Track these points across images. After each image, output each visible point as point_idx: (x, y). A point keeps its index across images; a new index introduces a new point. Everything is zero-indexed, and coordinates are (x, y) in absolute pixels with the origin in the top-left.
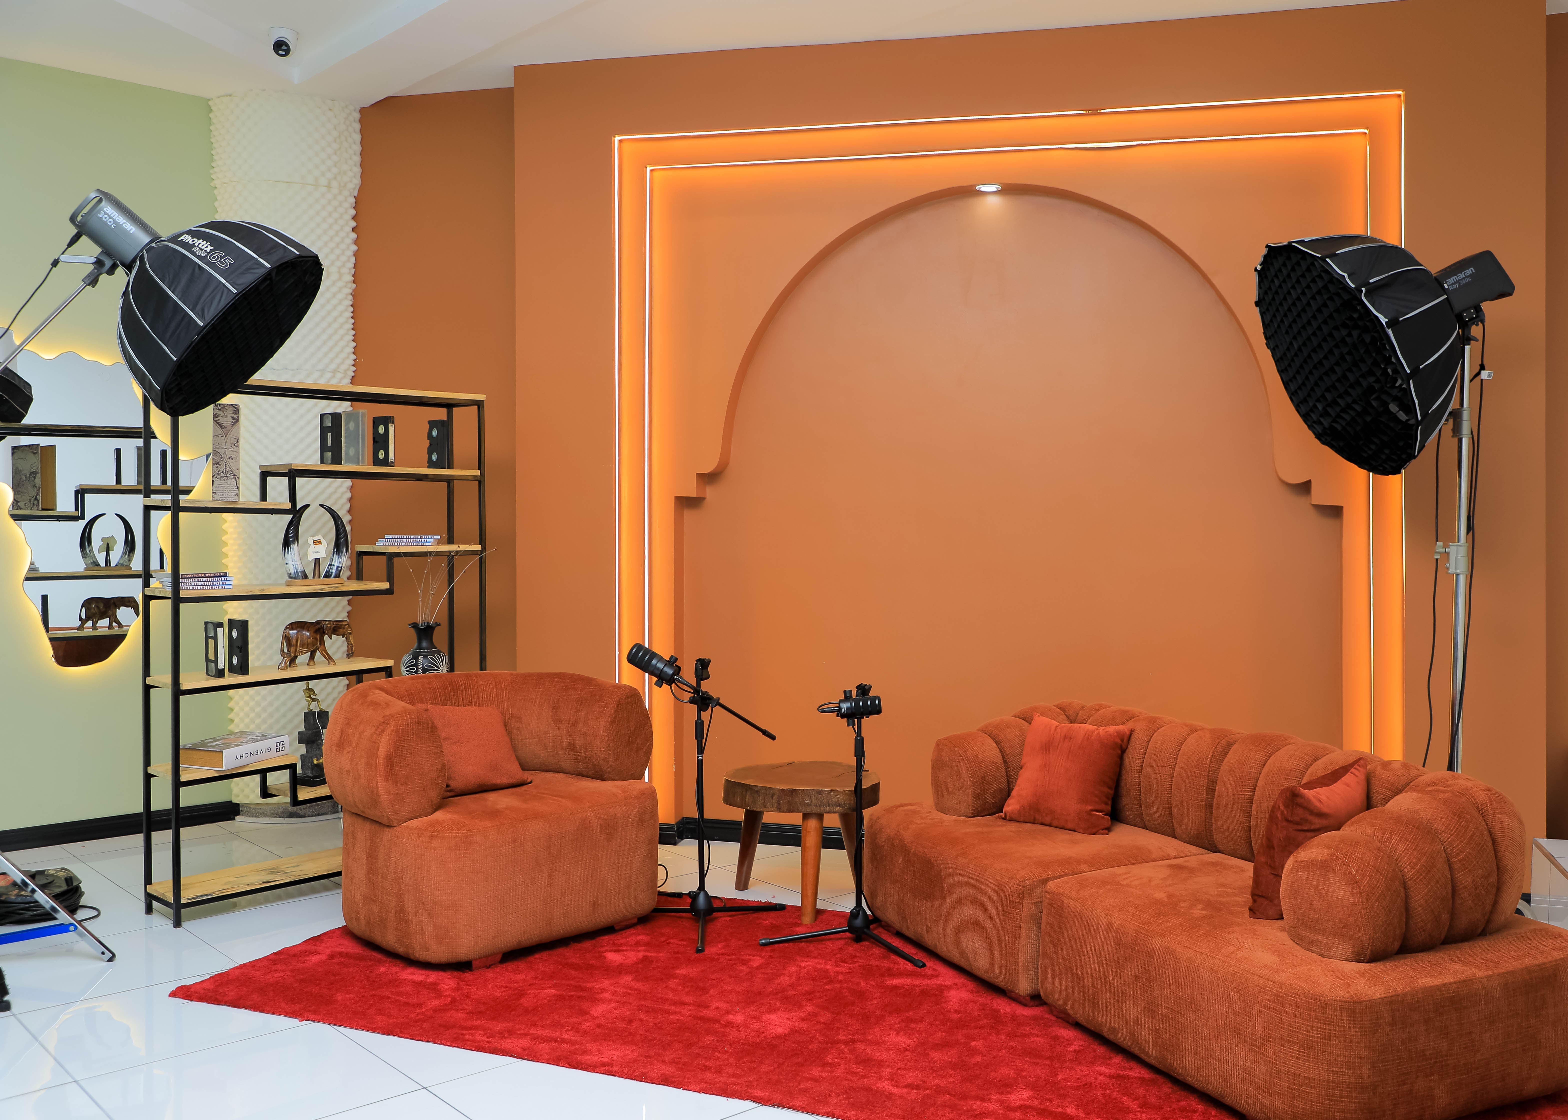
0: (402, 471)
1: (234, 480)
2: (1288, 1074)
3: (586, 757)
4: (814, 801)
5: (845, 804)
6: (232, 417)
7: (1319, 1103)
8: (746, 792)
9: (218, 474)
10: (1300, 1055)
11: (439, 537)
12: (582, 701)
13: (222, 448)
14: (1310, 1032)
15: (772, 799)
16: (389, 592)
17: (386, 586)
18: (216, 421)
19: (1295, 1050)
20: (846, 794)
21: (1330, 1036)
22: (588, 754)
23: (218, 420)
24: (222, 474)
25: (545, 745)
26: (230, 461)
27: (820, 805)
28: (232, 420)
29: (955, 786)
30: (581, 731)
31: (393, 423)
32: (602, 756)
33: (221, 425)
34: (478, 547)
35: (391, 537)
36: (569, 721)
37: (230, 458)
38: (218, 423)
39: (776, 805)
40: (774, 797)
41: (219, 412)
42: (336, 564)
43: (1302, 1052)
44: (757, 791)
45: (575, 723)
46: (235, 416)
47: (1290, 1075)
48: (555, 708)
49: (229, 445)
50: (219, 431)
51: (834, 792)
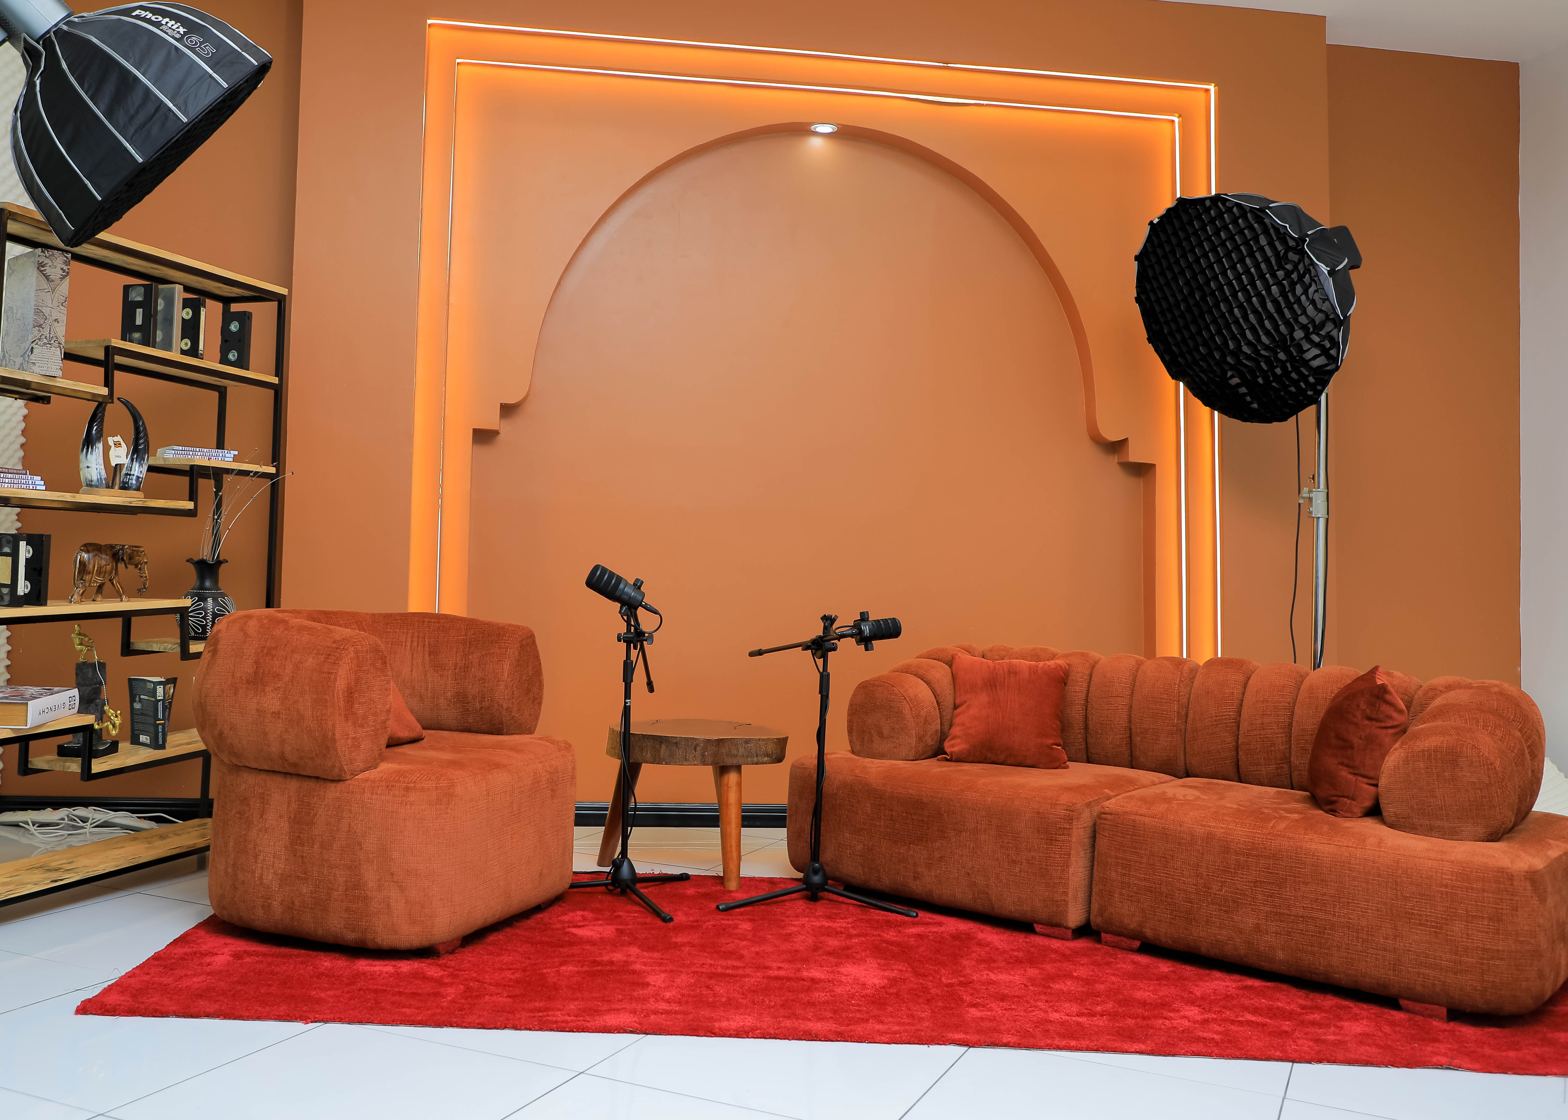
0: (212, 367)
1: (58, 349)
2: (1476, 950)
3: (481, 708)
4: (742, 751)
5: (772, 753)
6: (62, 269)
7: (1509, 974)
8: (661, 745)
9: (39, 339)
10: (1489, 929)
11: (236, 453)
12: (470, 642)
13: (47, 306)
14: (1499, 905)
15: (695, 751)
16: (191, 513)
17: (190, 505)
18: (41, 271)
19: (1484, 925)
20: (774, 742)
21: (1517, 907)
22: (486, 704)
23: (45, 270)
24: (45, 341)
25: (421, 697)
26: (56, 324)
27: (747, 756)
28: (61, 272)
29: (893, 729)
30: (475, 676)
31: (205, 307)
32: (505, 706)
33: (47, 277)
34: (272, 470)
35: (181, 448)
36: (456, 666)
37: (56, 320)
38: (44, 274)
39: (700, 757)
40: (698, 748)
41: (46, 261)
42: (136, 474)
43: (1492, 926)
44: (676, 743)
45: (466, 668)
46: (65, 268)
47: (1479, 950)
48: (433, 652)
49: (55, 303)
50: (44, 284)
51: (763, 740)
